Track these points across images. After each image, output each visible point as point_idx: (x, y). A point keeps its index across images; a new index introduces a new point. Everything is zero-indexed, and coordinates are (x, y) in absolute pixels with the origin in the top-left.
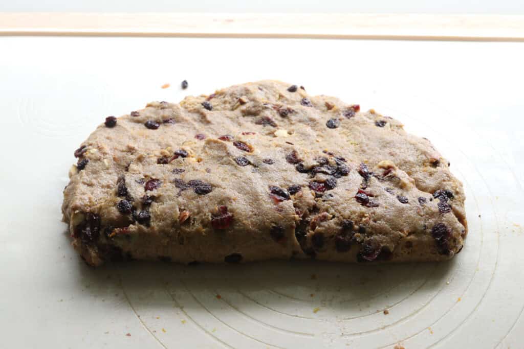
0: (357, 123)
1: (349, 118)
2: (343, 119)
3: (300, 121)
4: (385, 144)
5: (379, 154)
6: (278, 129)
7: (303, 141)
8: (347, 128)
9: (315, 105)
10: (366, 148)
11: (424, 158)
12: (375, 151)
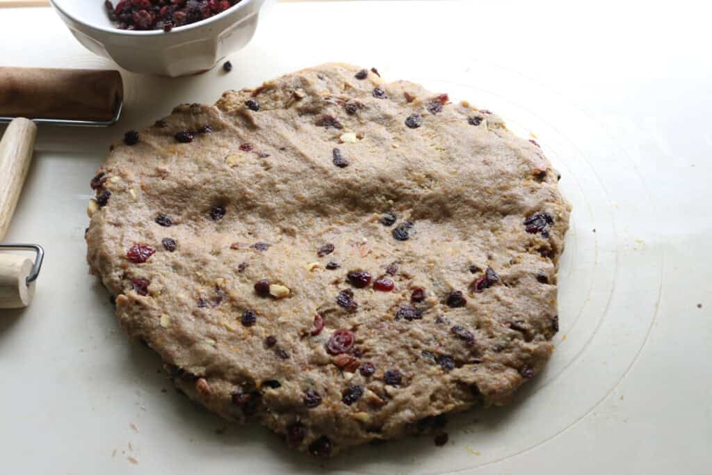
0: (445, 121)
1: (434, 114)
2: (428, 115)
3: (372, 120)
4: (479, 149)
5: (470, 162)
6: (345, 132)
7: (376, 148)
8: (432, 127)
9: (391, 96)
10: (454, 155)
11: (526, 168)
12: (465, 159)
